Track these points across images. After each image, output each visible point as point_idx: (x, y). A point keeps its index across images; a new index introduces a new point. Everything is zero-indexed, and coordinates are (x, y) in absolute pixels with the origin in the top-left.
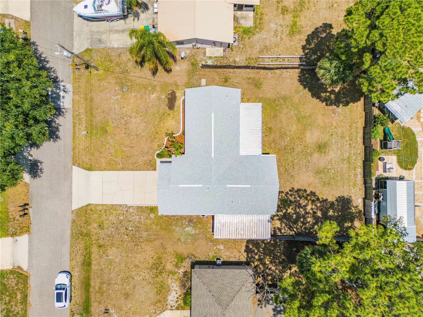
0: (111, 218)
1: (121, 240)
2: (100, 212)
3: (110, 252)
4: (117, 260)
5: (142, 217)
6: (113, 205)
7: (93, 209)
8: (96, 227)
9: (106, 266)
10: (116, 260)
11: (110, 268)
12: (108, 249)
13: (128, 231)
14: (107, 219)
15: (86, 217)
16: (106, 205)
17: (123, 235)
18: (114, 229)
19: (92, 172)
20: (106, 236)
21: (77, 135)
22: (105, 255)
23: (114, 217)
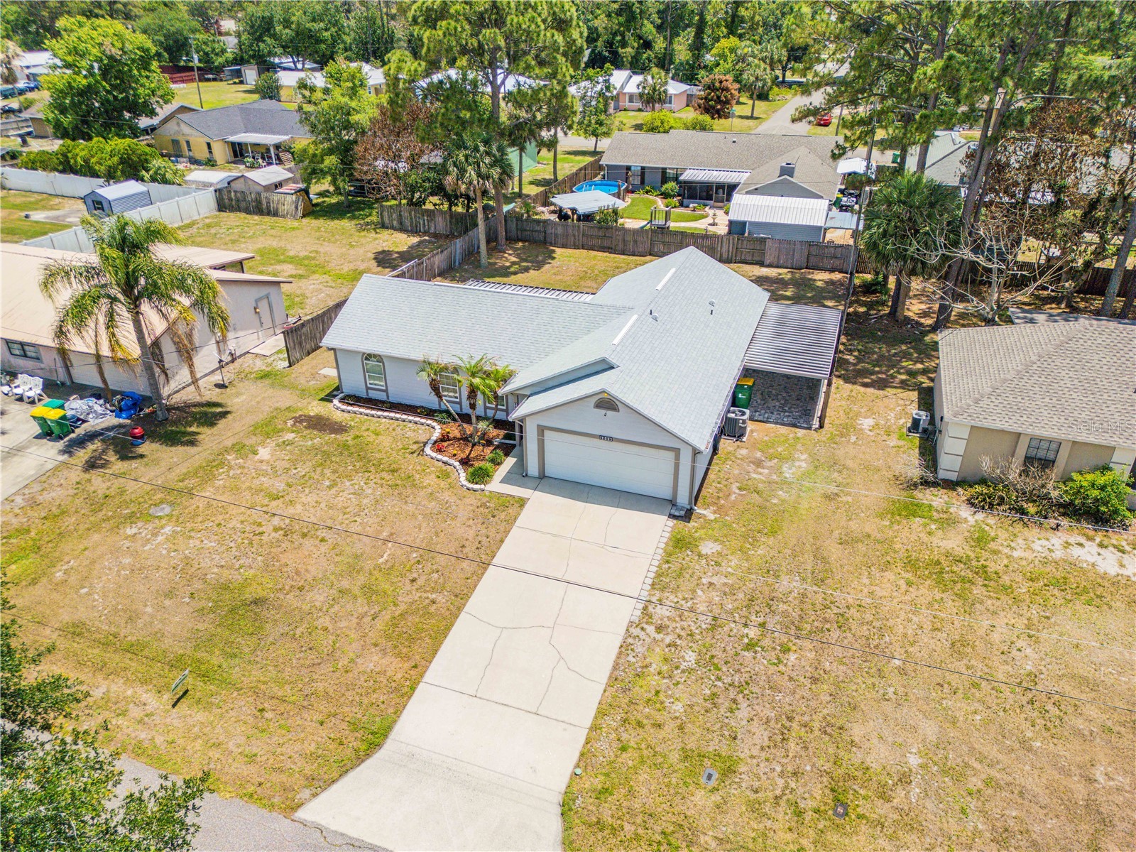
0: (678, 708)
1: (807, 683)
2: (630, 753)
3: (878, 756)
4: (930, 730)
5: (704, 581)
6: (613, 679)
7: (598, 782)
8: (716, 798)
9: (973, 804)
10: (932, 738)
11: (987, 784)
12: (856, 761)
13: (766, 642)
14: (681, 728)
15: (637, 837)
16: (601, 713)
17: (781, 668)
18: (743, 704)
19: (393, 735)
20: (779, 753)
21: (159, 740)
22: (900, 793)
23: (678, 691)
